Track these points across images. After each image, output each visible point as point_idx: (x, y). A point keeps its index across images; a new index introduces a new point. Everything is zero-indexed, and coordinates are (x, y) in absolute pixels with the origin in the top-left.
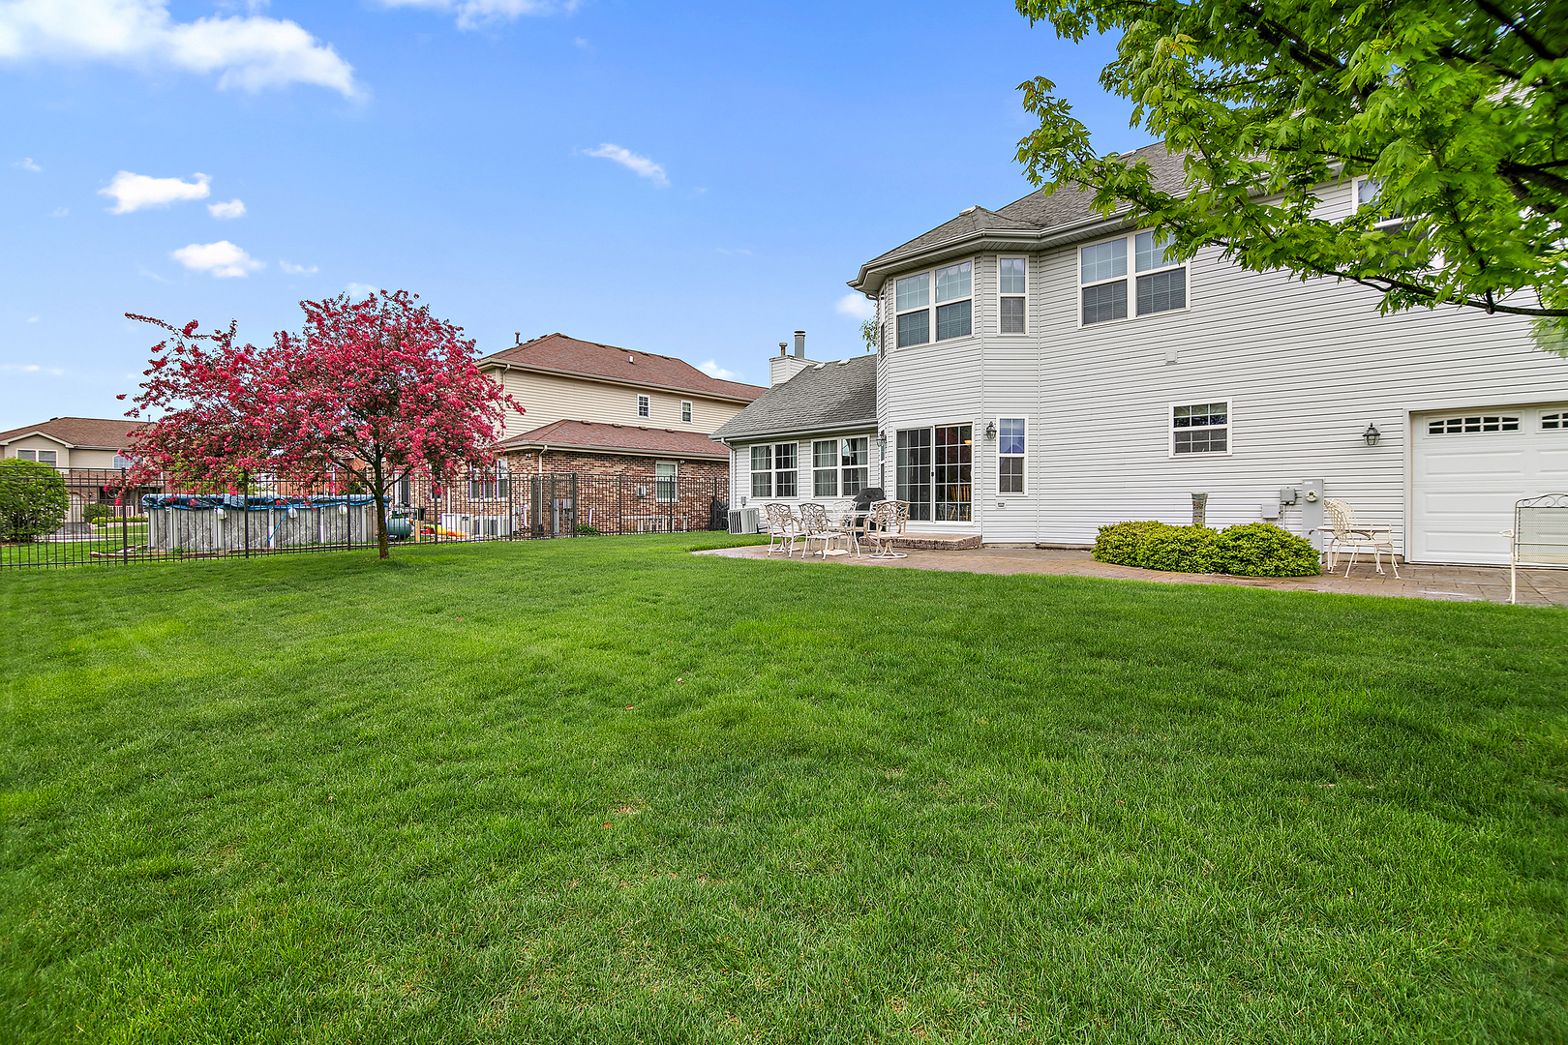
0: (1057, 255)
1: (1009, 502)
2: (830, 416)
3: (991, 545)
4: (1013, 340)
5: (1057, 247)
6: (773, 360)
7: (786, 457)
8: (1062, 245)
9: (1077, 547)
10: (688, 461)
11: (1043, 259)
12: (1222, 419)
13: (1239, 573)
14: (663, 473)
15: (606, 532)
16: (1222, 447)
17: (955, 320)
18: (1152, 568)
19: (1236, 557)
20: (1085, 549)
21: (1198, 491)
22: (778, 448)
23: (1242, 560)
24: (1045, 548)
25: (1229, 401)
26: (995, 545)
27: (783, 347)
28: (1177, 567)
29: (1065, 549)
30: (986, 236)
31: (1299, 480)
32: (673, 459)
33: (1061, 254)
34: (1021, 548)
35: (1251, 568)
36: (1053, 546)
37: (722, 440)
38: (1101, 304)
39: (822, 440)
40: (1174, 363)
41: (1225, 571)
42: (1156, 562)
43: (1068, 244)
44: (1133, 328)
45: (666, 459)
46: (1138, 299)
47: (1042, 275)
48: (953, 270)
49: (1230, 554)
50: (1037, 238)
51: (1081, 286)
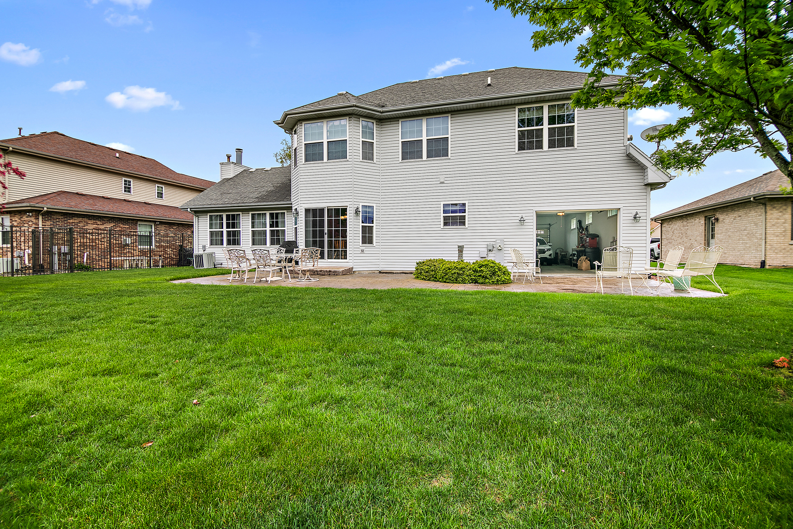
0: (389, 123)
1: (366, 249)
2: (261, 199)
3: (357, 272)
4: (367, 164)
5: (389, 119)
6: (222, 164)
7: (233, 221)
8: (392, 118)
9: (399, 272)
10: (162, 223)
11: (382, 124)
12: (464, 211)
13: (482, 283)
14: (143, 230)
15: (99, 269)
16: (464, 224)
17: (338, 150)
18: (445, 282)
19: (481, 275)
20: (403, 273)
21: (460, 244)
22: (228, 216)
23: (483, 277)
24: (383, 273)
25: (466, 202)
26: (359, 272)
27: (229, 157)
28: (456, 281)
29: (393, 273)
30: (356, 106)
31: (494, 240)
32: (150, 221)
33: (391, 123)
34: (372, 274)
35: (487, 280)
36: (387, 271)
37: (189, 210)
38: (411, 150)
39: (256, 213)
40: (443, 183)
41: (476, 282)
42: (447, 279)
43: (394, 118)
44: (425, 165)
45: (145, 221)
46: (427, 150)
47: (382, 132)
48: (337, 122)
49: (478, 274)
50: (380, 112)
51: (401, 141)
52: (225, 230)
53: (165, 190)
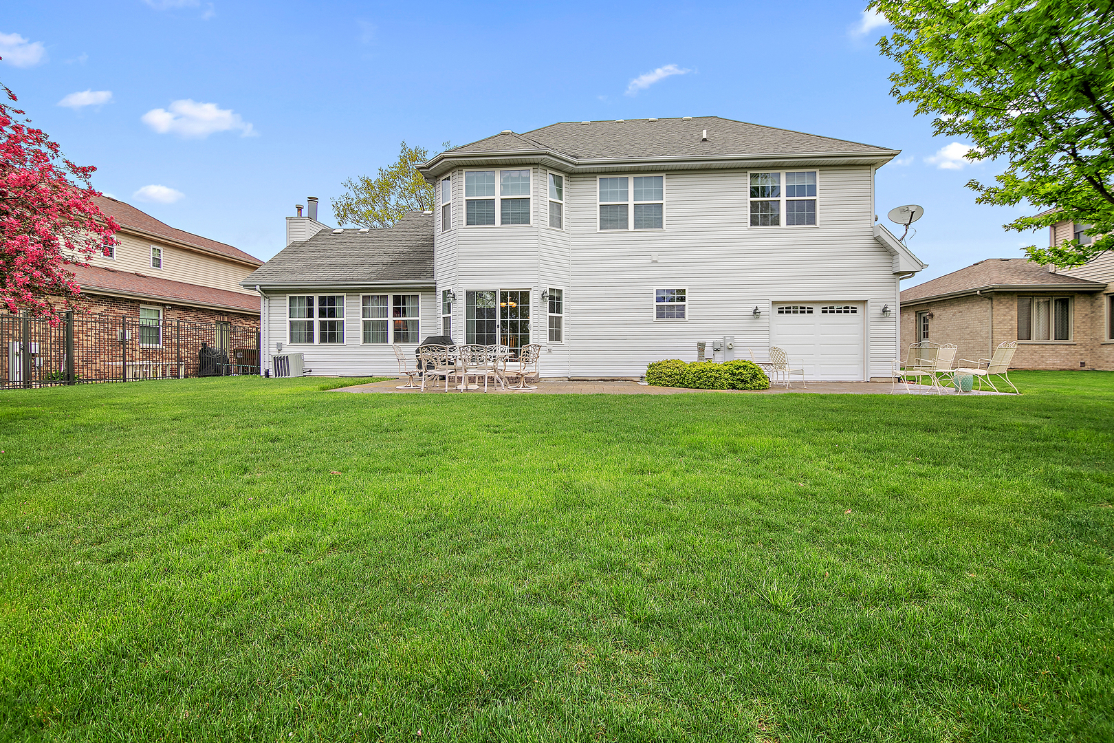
0: (582, 179)
1: (553, 348)
2: (380, 274)
3: (543, 379)
4: (555, 232)
5: (582, 173)
6: (290, 219)
7: (329, 306)
8: (586, 173)
9: (596, 379)
10: (175, 307)
11: (572, 179)
12: (683, 299)
13: (741, 389)
14: (147, 317)
16: (683, 315)
17: (517, 212)
18: (698, 388)
19: (739, 379)
20: (601, 380)
21: (701, 341)
22: (322, 300)
23: (743, 381)
24: (574, 380)
25: (686, 288)
26: (546, 379)
27: (300, 209)
28: (713, 386)
29: (588, 380)
30: (549, 155)
31: (721, 337)
32: (158, 304)
33: (586, 179)
34: (560, 380)
35: (749, 385)
36: (579, 378)
37: (258, 287)
38: (612, 217)
40: (656, 262)
41: (734, 387)
42: (701, 384)
43: (590, 173)
44: (631, 237)
45: (151, 303)
46: (634, 219)
47: (572, 190)
48: (515, 173)
49: (736, 378)
50: (575, 165)
51: (599, 203)
52: (316, 319)
53: (165, 254)
